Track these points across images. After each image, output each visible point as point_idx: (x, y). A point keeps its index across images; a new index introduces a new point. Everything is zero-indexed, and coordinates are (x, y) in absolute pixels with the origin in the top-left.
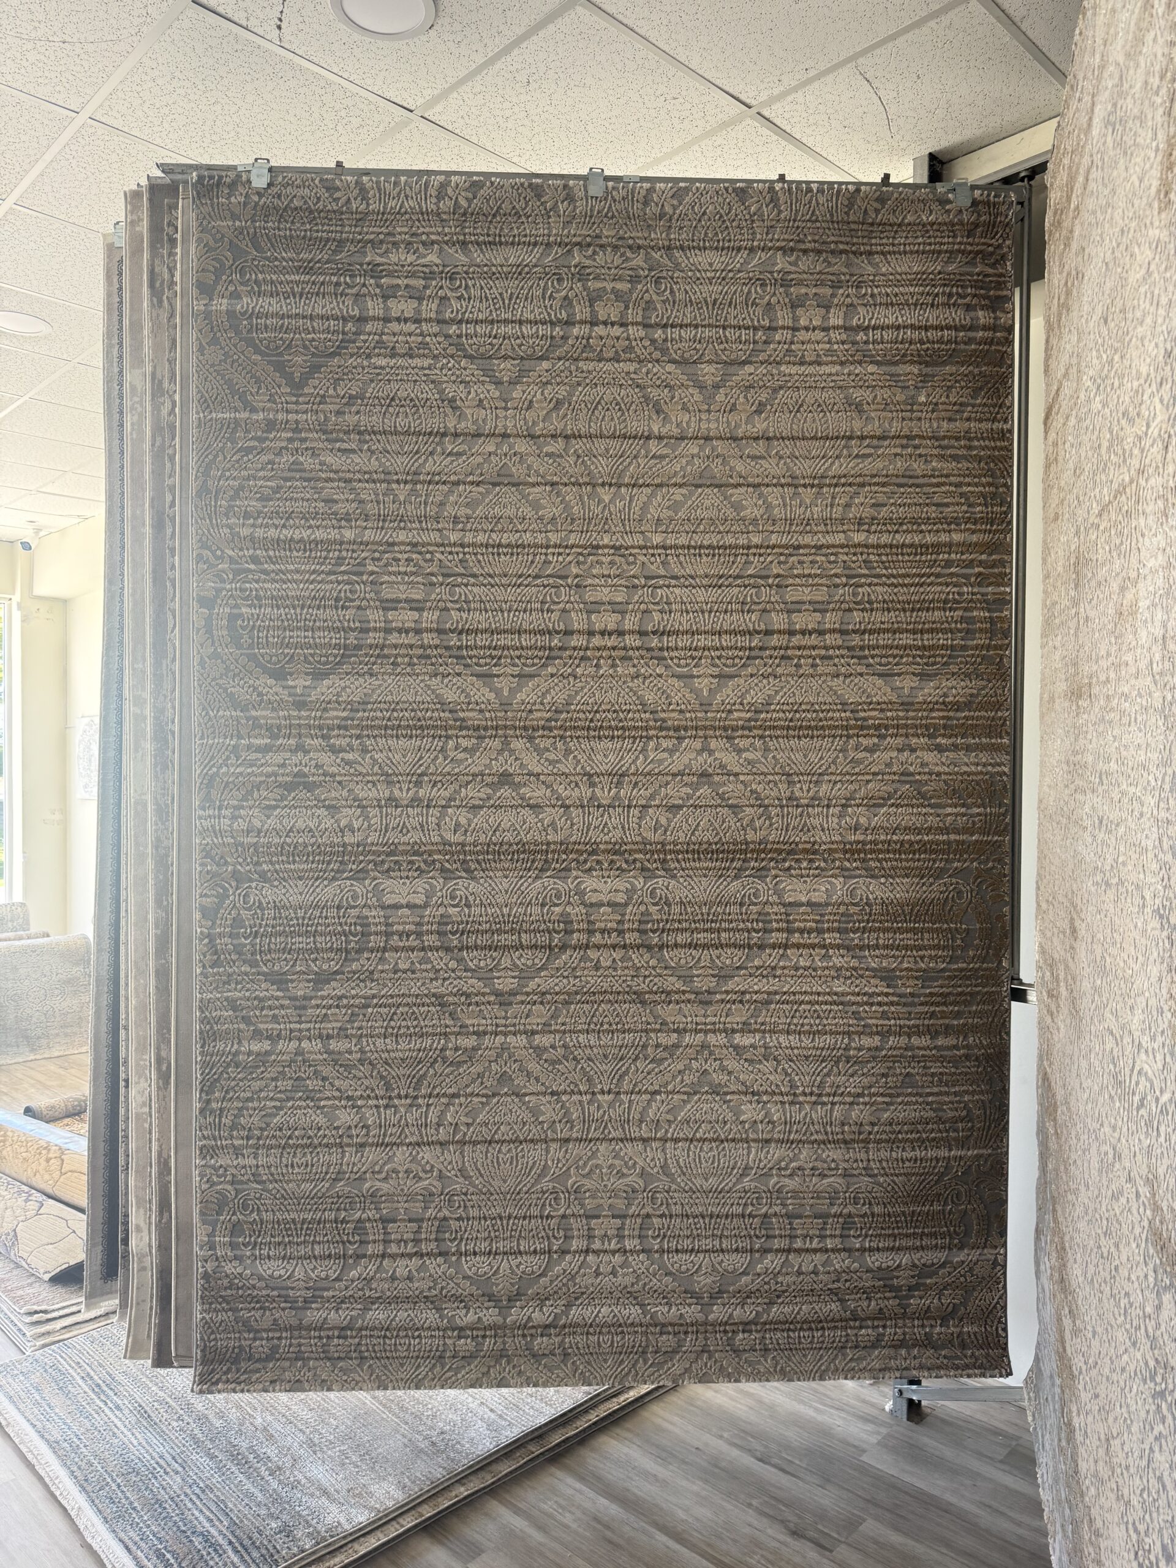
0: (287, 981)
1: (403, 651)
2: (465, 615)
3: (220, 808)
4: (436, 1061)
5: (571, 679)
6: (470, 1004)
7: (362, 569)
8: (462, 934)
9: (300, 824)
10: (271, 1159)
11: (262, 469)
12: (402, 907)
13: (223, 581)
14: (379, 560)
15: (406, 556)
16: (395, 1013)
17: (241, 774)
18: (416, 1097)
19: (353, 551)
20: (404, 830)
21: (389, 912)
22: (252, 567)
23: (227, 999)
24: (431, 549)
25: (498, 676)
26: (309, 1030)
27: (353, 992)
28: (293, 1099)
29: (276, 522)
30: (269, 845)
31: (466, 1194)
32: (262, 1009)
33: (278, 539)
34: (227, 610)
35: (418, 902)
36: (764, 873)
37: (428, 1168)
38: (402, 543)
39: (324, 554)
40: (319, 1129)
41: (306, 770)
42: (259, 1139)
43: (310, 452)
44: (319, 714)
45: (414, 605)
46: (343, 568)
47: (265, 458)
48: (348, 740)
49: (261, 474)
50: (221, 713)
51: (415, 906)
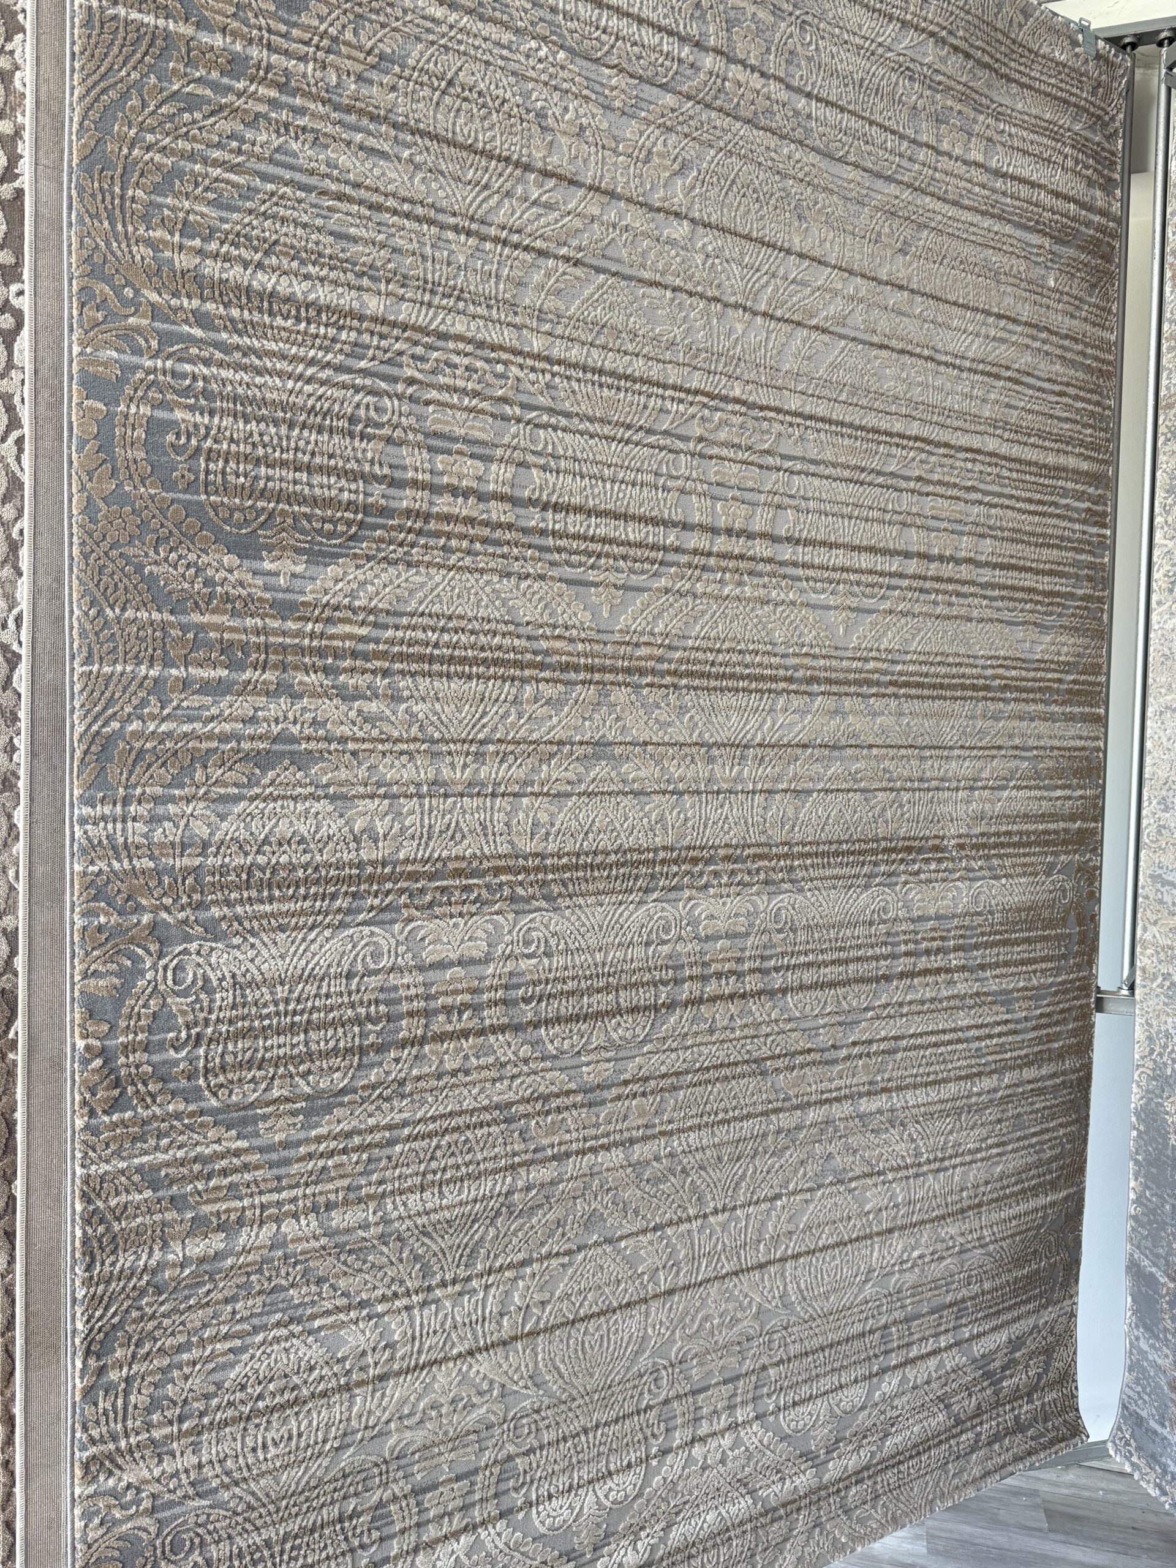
0: (255, 1119)
1: (460, 528)
2: (551, 478)
3: (126, 802)
4: (498, 1213)
5: (689, 599)
6: (548, 1113)
7: (395, 371)
8: (540, 1001)
9: (284, 829)
10: (226, 1447)
11: (218, 146)
12: (451, 964)
13: (137, 351)
14: (422, 359)
15: (466, 361)
16: (438, 1147)
17: (169, 734)
18: (469, 1279)
19: (382, 337)
20: (455, 834)
21: (431, 975)
22: (198, 332)
23: (139, 1169)
24: (505, 356)
25: (596, 585)
26: (294, 1200)
27: (371, 1121)
28: (264, 1327)
29: (245, 254)
30: (224, 870)
31: (538, 1411)
32: (209, 1177)
33: (248, 289)
34: (146, 410)
35: (477, 954)
36: (894, 879)
37: (485, 1386)
38: (459, 338)
39: (332, 332)
40: (312, 1369)
41: (295, 730)
42: (201, 1415)
43: (310, 137)
44: (319, 627)
45: (476, 450)
46: (363, 364)
47: (225, 126)
48: (368, 677)
49: (217, 154)
50: (129, 614)
51: (472, 962)
